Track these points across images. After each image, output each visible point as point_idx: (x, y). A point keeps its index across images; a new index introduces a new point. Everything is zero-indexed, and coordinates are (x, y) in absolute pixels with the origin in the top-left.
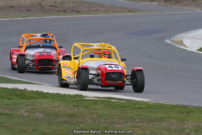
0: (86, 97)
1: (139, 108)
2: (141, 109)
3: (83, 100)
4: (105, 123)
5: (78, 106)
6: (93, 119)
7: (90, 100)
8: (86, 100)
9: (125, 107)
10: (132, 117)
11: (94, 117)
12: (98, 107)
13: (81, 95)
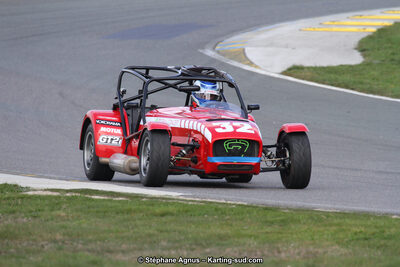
0: (28, 189)
1: (163, 215)
2: (169, 218)
3: (22, 198)
4: (89, 251)
5: (13, 212)
6: (55, 241)
7: (39, 197)
8: (30, 197)
9: (129, 211)
10: (150, 235)
11: (59, 237)
12: (63, 214)
13: (16, 186)
